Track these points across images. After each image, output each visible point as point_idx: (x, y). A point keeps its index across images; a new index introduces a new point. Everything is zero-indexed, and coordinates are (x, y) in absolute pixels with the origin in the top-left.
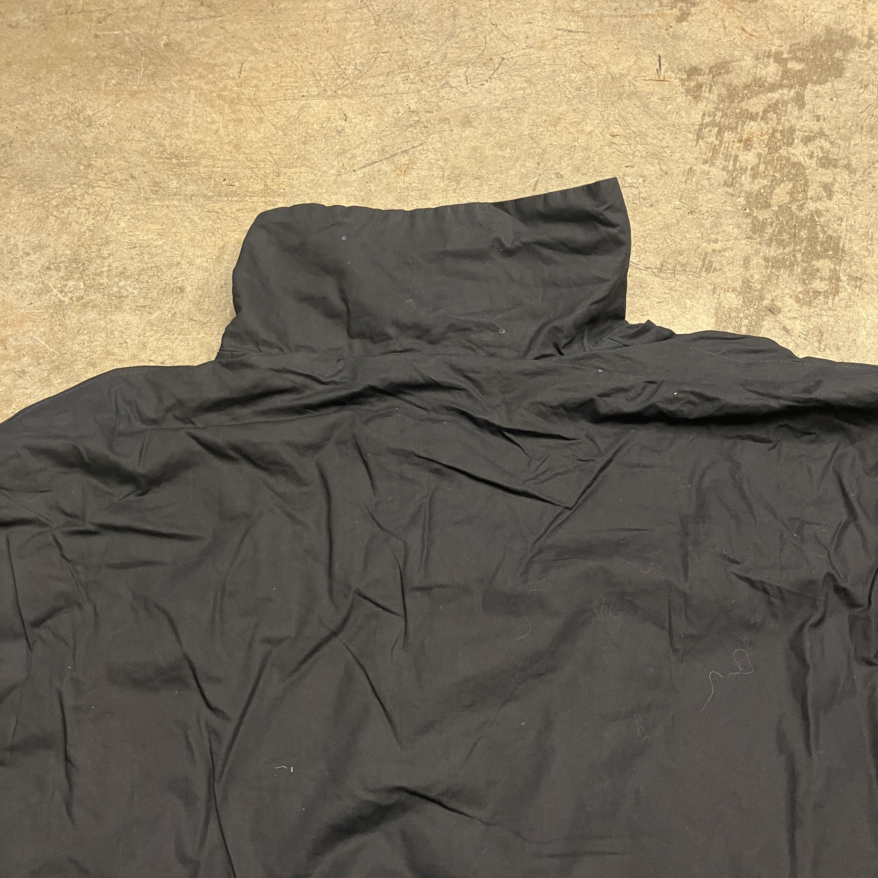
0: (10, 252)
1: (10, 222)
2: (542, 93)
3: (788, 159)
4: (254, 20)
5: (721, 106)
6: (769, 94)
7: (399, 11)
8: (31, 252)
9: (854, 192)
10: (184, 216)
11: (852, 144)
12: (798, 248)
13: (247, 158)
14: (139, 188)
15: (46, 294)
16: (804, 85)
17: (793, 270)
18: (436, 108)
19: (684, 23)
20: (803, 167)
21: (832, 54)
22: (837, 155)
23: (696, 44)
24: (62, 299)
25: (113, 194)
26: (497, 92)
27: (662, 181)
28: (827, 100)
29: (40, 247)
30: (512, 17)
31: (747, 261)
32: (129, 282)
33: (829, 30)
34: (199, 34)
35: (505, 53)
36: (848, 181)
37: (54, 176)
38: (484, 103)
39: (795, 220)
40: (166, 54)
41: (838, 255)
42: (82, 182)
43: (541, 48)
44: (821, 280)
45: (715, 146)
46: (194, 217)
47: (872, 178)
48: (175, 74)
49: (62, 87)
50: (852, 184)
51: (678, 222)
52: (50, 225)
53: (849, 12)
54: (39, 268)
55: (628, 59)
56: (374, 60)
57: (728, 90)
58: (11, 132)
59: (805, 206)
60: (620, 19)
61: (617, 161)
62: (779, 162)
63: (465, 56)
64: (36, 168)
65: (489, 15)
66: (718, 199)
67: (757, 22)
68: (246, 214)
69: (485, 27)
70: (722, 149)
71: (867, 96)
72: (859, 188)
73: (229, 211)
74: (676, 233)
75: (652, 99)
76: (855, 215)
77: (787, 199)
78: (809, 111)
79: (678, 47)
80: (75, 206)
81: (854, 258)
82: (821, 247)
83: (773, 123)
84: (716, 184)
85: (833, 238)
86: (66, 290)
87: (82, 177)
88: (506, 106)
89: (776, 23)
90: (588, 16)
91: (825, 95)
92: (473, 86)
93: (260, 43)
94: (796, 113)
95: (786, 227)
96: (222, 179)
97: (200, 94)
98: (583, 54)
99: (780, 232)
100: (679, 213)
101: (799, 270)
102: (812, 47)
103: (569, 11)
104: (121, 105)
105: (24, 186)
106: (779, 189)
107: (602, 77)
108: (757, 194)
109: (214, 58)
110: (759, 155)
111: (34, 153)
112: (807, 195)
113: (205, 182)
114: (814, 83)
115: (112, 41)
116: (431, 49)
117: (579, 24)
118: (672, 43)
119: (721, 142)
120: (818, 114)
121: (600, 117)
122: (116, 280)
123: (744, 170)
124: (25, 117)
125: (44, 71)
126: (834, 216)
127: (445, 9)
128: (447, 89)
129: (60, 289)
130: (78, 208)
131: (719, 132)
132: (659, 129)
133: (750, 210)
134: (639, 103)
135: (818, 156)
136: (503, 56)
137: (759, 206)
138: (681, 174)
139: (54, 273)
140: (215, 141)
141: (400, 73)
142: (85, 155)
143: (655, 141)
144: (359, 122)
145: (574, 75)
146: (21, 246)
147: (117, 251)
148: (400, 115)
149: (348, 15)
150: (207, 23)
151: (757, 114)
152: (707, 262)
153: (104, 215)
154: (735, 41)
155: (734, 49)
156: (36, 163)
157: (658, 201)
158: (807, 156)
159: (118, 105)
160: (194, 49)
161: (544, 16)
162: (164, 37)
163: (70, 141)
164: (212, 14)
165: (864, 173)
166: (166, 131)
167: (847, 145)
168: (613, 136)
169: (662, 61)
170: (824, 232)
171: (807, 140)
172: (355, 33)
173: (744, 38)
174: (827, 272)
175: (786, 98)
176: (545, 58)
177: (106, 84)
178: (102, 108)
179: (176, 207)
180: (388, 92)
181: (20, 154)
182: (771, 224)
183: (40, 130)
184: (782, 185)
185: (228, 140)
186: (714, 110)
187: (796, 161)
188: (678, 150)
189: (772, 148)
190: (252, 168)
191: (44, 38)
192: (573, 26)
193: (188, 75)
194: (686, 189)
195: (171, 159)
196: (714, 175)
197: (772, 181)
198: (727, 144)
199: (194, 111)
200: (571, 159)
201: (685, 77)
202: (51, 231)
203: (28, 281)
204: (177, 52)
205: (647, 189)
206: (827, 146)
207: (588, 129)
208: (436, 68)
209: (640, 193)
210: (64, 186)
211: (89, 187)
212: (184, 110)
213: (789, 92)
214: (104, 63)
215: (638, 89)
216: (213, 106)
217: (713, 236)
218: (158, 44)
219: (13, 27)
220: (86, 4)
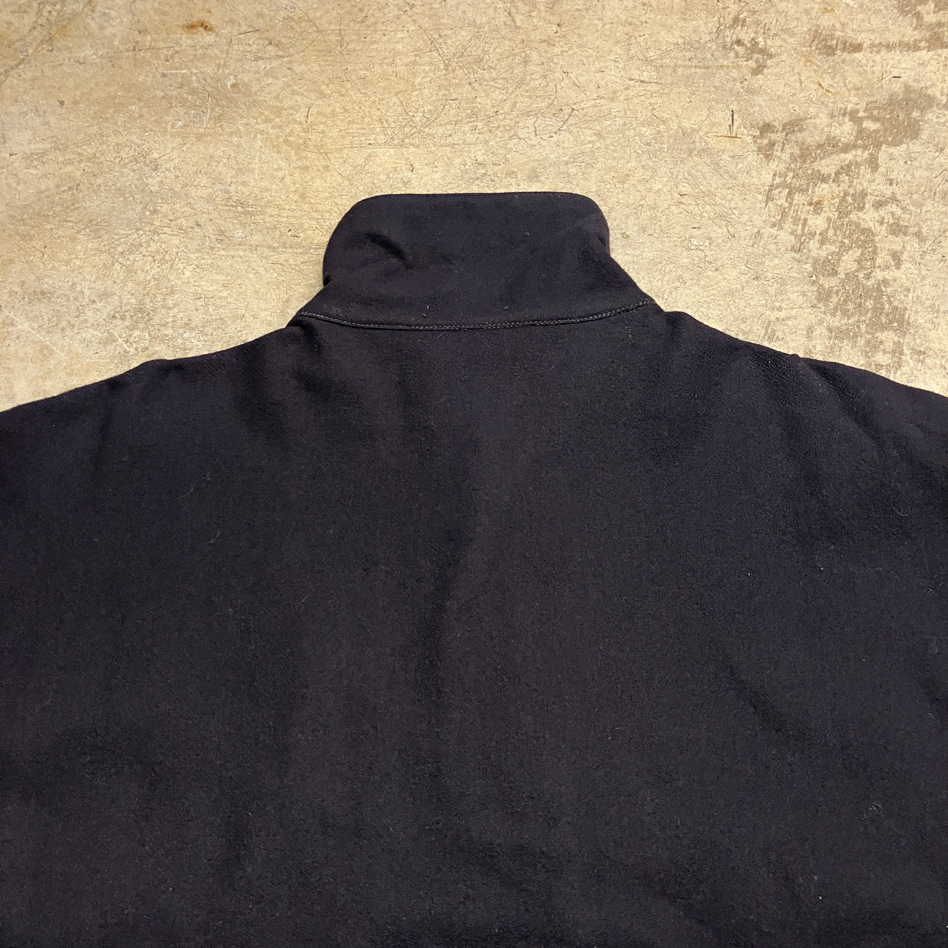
0: (76, 299)
1: (77, 268)
2: (611, 147)
3: (858, 225)
4: (323, 60)
5: (792, 166)
6: (843, 154)
7: (469, 56)
8: (96, 299)
9: (922, 261)
10: (249, 267)
11: (923, 211)
12: (863, 318)
13: (312, 209)
14: (205, 236)
15: (111, 344)
16: (878, 146)
17: (856, 342)
18: (503, 160)
19: (759, 76)
20: (873, 233)
21: (909, 114)
22: (908, 221)
23: (771, 99)
24: (128, 349)
25: (178, 242)
26: (566, 145)
27: (729, 245)
28: (901, 163)
29: (105, 295)
30: (584, 64)
31: (810, 330)
32: (193, 334)
33: (907, 88)
34: (266, 75)
35: (575, 104)
36: (917, 250)
37: (119, 221)
38: (552, 156)
39: (861, 289)
40: (234, 95)
41: (902, 327)
42: (147, 228)
43: (612, 100)
44: (884, 353)
45: (785, 209)
46: (259, 268)
47: (942, 247)
48: (242, 117)
49: (129, 128)
50: (921, 253)
51: (743, 288)
52: (115, 272)
53: (930, 68)
54: (104, 317)
55: (701, 113)
56: (442, 107)
57: (801, 149)
58: (78, 174)
59: (872, 275)
60: (693, 70)
61: (684, 222)
62: (849, 227)
63: (535, 105)
64: (102, 213)
65: (561, 62)
66: (784, 265)
67: (833, 78)
68: (311, 267)
69: (556, 75)
70: (792, 212)
71: (942, 160)
72: (928, 257)
73: (294, 263)
74: (740, 299)
75: (723, 157)
76: (922, 286)
77: (855, 266)
78: (883, 175)
79: (752, 102)
80: (141, 253)
81: (918, 331)
82: (886, 318)
83: (844, 186)
84: (784, 249)
85: (899, 310)
86: (131, 340)
87: (148, 223)
88: (573, 160)
89: (854, 79)
90: (662, 66)
91: (900, 157)
92: (542, 138)
93: (328, 85)
94: (869, 176)
95: (852, 296)
96: (287, 230)
97: (266, 138)
98: (655, 107)
99: (845, 301)
100: (744, 278)
101: (863, 342)
102: (889, 105)
103: (642, 60)
104: (188, 148)
105: (91, 231)
106: (846, 256)
107: (673, 131)
108: (824, 262)
109: (281, 101)
110: (829, 219)
111: (100, 196)
112: (875, 263)
113: (271, 232)
114: (889, 144)
115: (180, 80)
116: (500, 97)
117: (652, 74)
118: (746, 97)
119: (791, 204)
120: (891, 177)
121: (669, 174)
122: (181, 331)
123: (812, 235)
124: (92, 158)
125: (111, 111)
126: (902, 286)
127: (516, 55)
128: (515, 141)
129: (125, 339)
130: (144, 256)
131: (790, 194)
132: (728, 189)
133: (817, 277)
134: (709, 160)
135: (888, 222)
136: (574, 107)
137: (826, 273)
138: (748, 238)
139: (119, 322)
140: (281, 189)
141: (468, 122)
142: (151, 200)
143: (723, 202)
144: (426, 173)
145: (644, 129)
146: (87, 293)
147: (181, 302)
148: (467, 167)
149: (418, 58)
150: (275, 63)
151: (829, 175)
152: (770, 330)
153: (169, 263)
154: (811, 96)
155: (810, 106)
156: (103, 207)
157: (723, 266)
158: (878, 221)
159: (184, 148)
160: (261, 90)
161: (617, 64)
162: (232, 77)
163: (136, 185)
164: (280, 53)
165: (934, 241)
166: (232, 177)
167: (919, 212)
168: (681, 195)
169: (736, 116)
170: (890, 303)
171: (879, 205)
172: (424, 78)
173: (820, 94)
174: (891, 344)
175: (859, 160)
176: (615, 110)
177: (173, 126)
178: (169, 150)
179: (241, 257)
180: (456, 142)
181: (87, 197)
182: (837, 293)
183: (107, 173)
184: (851, 252)
185: (293, 189)
186: (784, 170)
187: (866, 227)
188: (747, 212)
189: (843, 212)
190: (318, 219)
191: (111, 75)
192: (645, 76)
193: (254, 118)
194: (752, 253)
195: (237, 207)
196: (782, 239)
197: (841, 247)
198: (797, 207)
199: (260, 157)
200: (638, 218)
201: (758, 134)
202: (117, 278)
203: (95, 330)
204: (244, 93)
205: (713, 252)
206: (899, 212)
207: (657, 186)
208: (505, 118)
209: (706, 256)
210: (130, 232)
211: (154, 234)
212: (250, 155)
213: (863, 152)
214: (171, 104)
215: (709, 146)
216: (279, 152)
217: (777, 304)
218: (225, 84)
219: (81, 63)
220: (154, 40)
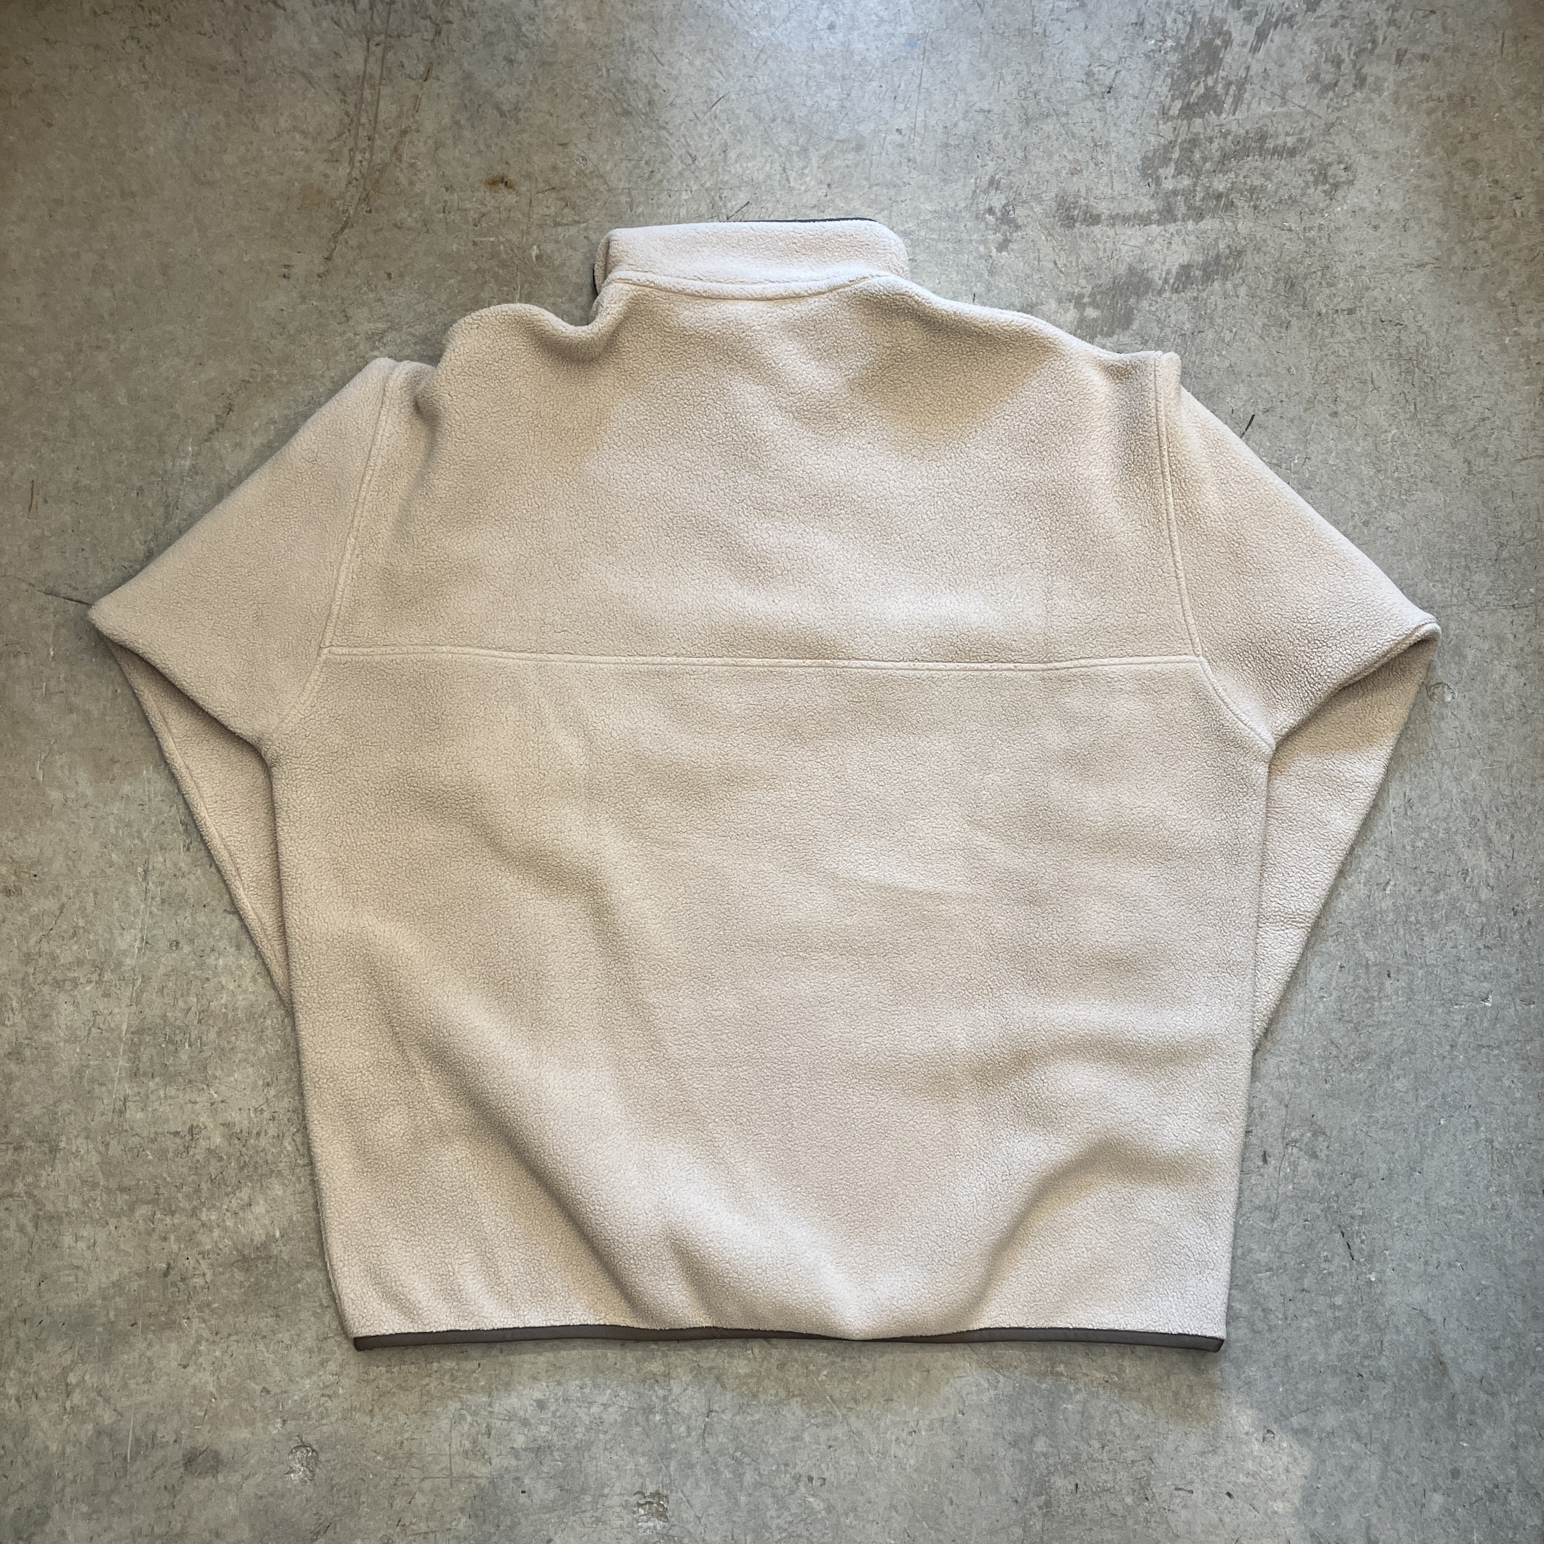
19: (1004, 253)
21: (1127, 301)
33: (1131, 270)
34: (566, 245)
40: (539, 269)
53: (1155, 246)
67: (1069, 255)
89: (1086, 257)
102: (1112, 289)
115: (489, 250)
155: (1042, 289)
160: (563, 264)
162: (535, 247)
164: (577, 218)
173: (1054, 275)
191: (428, 243)
218: (530, 255)
219: (399, 228)
220: (460, 199)
